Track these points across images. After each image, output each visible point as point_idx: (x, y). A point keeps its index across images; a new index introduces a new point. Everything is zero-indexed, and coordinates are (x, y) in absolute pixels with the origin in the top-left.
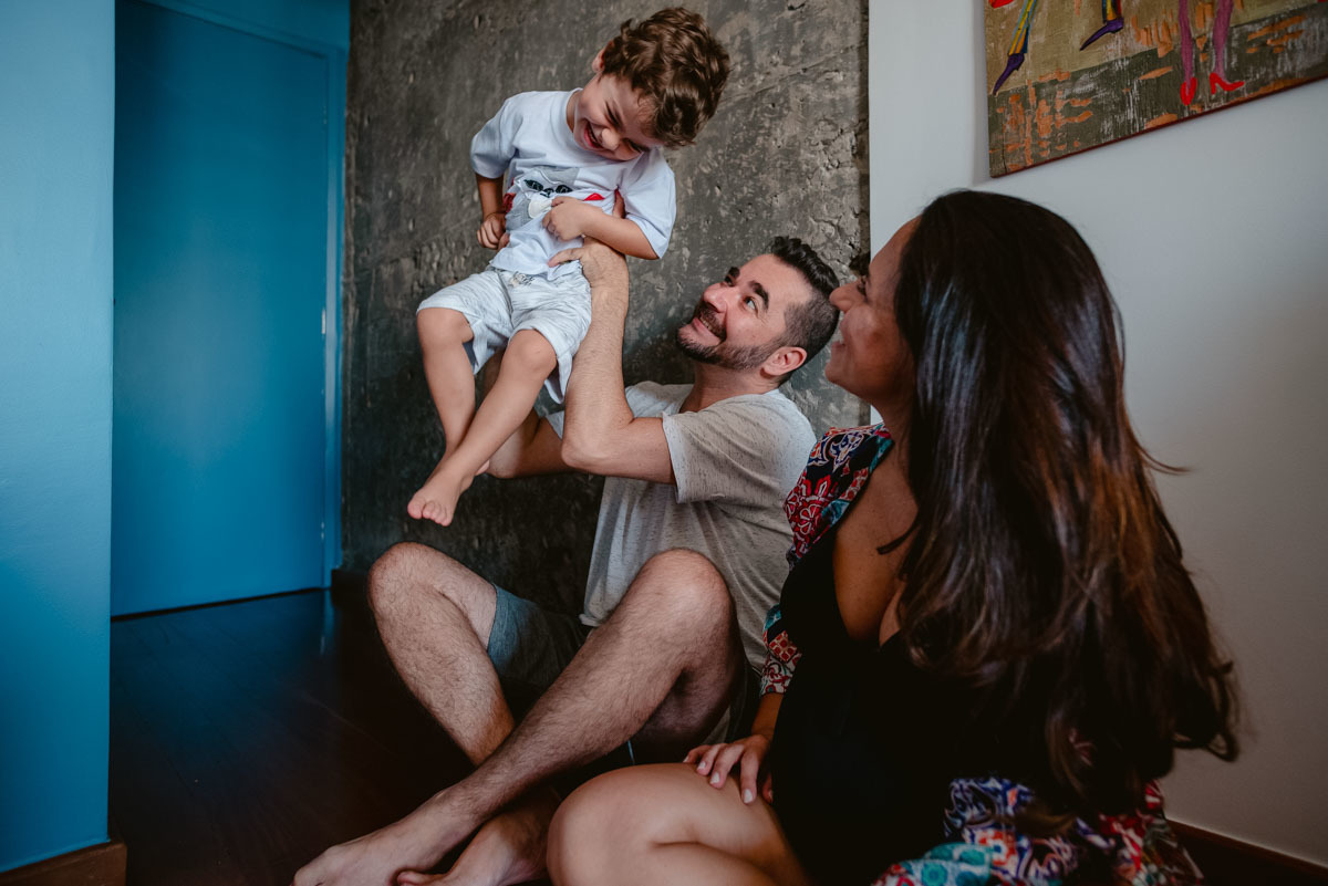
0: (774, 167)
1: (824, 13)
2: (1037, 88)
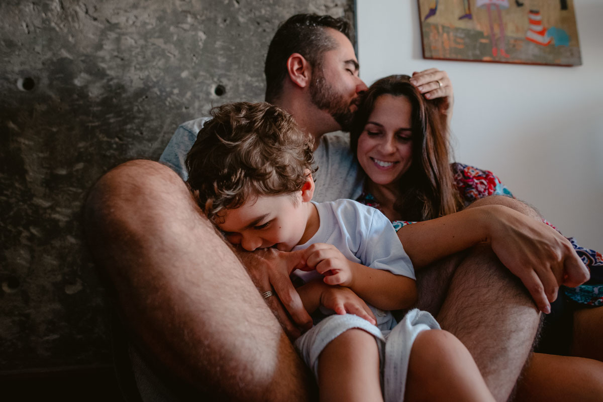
2: (443, 27)
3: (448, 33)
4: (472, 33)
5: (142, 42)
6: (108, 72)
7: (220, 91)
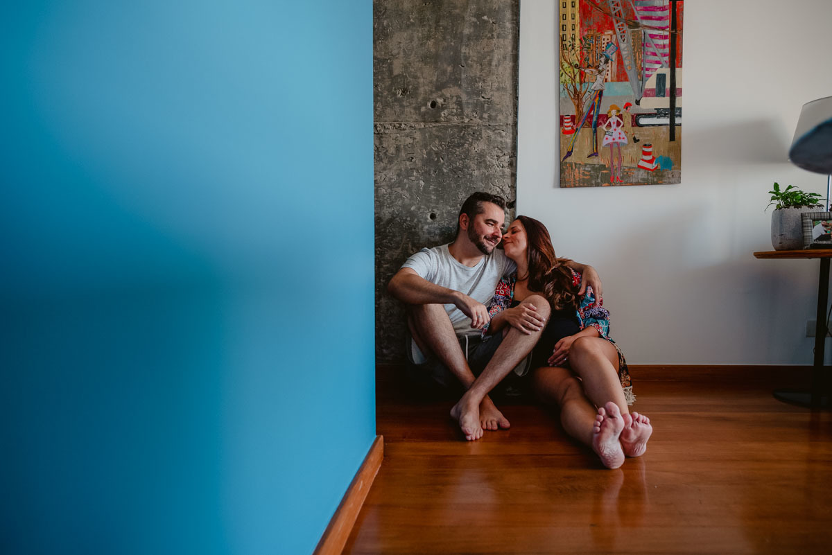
0: (474, 158)
1: (498, 106)
2: (576, 164)
3: (579, 168)
4: (597, 166)
5: (389, 191)
7: (433, 216)
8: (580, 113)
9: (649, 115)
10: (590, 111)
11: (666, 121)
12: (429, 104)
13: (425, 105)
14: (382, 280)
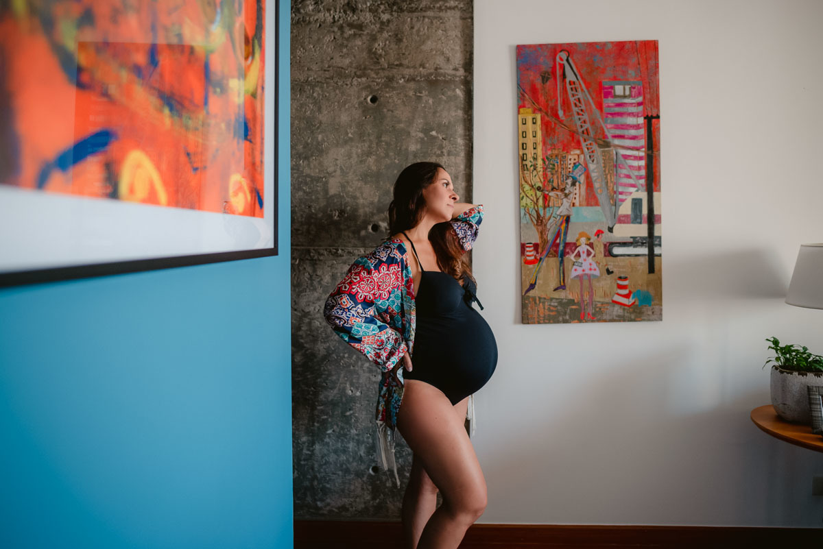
2: (540, 298)
3: (544, 303)
4: (564, 301)
6: (305, 345)
8: (545, 241)
9: (624, 244)
10: (556, 239)
11: (645, 251)
12: (370, 227)
13: (366, 228)
14: (316, 424)
